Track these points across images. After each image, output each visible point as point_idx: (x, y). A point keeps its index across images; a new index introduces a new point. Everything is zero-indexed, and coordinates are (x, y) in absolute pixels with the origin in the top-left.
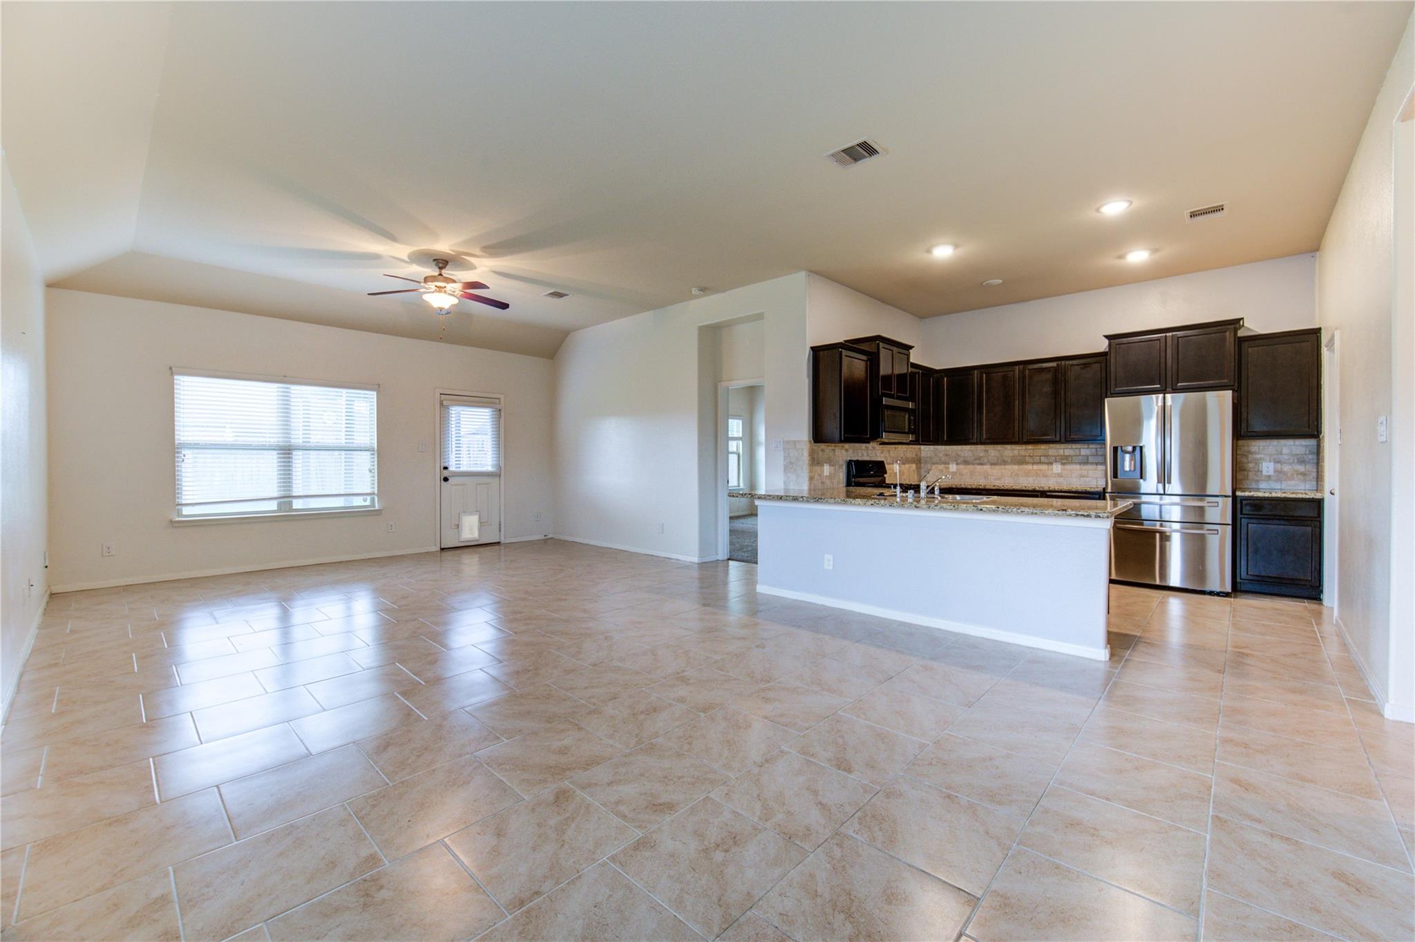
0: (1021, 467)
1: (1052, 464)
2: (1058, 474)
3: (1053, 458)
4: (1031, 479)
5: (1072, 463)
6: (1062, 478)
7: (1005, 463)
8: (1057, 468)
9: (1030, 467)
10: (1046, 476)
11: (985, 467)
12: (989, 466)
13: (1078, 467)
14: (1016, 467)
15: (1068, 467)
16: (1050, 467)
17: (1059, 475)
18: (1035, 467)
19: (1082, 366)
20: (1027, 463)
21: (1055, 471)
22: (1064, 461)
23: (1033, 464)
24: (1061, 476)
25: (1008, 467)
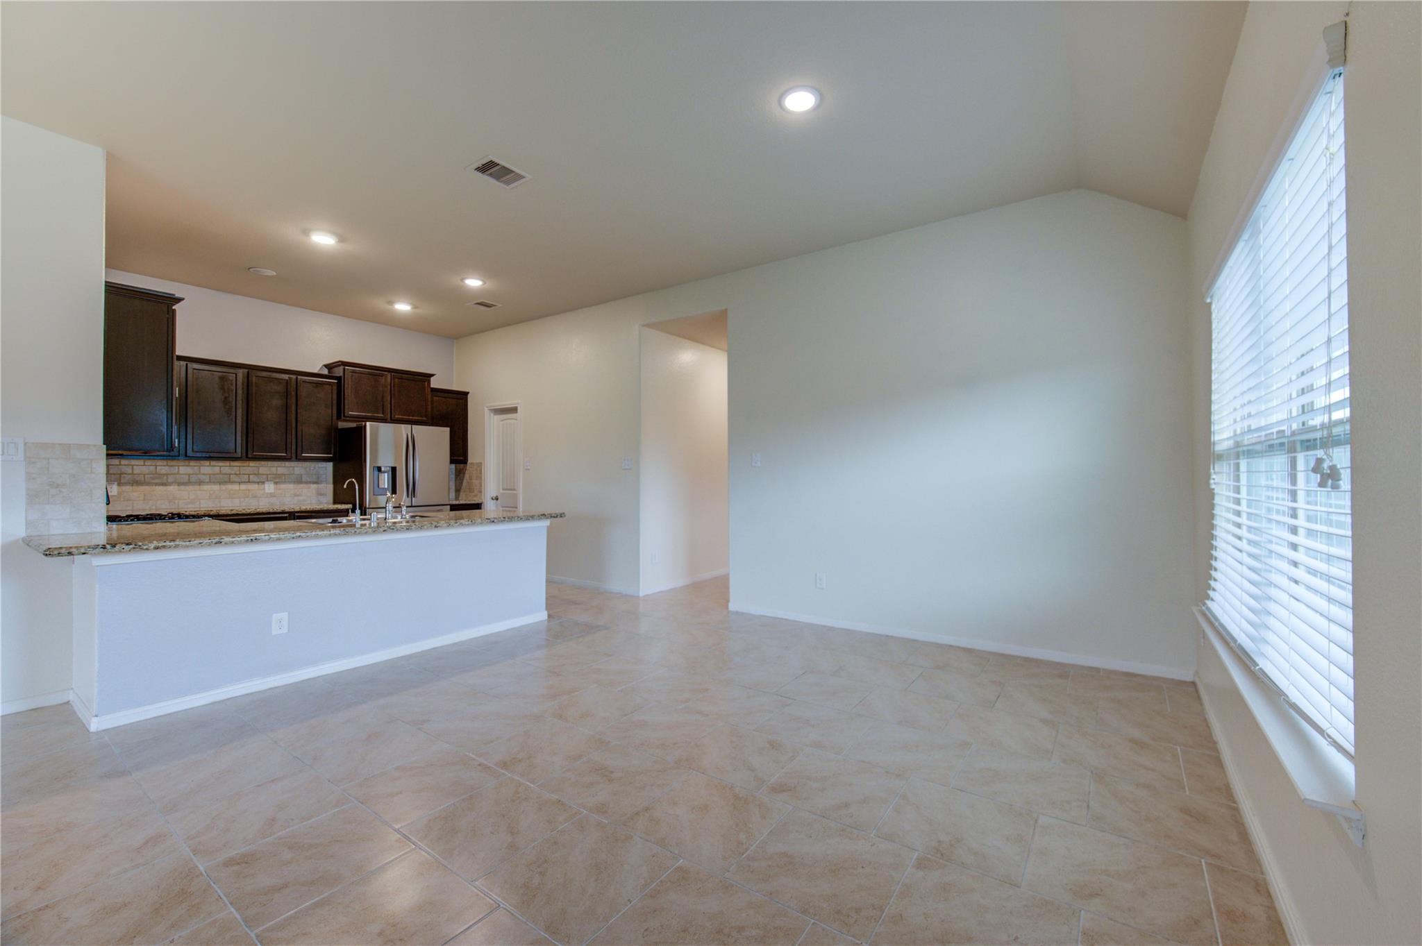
0: (223, 487)
1: (263, 483)
2: (271, 493)
3: (265, 476)
4: (237, 502)
5: (285, 482)
6: (275, 498)
7: (200, 483)
8: (269, 487)
9: (236, 487)
10: (256, 497)
11: (170, 488)
12: (176, 487)
13: (292, 486)
14: (216, 487)
15: (282, 486)
16: (261, 486)
17: (272, 495)
18: (243, 487)
19: (314, 385)
20: (233, 482)
21: (267, 491)
22: (277, 480)
23: (240, 483)
24: (275, 496)
25: (206, 487)
